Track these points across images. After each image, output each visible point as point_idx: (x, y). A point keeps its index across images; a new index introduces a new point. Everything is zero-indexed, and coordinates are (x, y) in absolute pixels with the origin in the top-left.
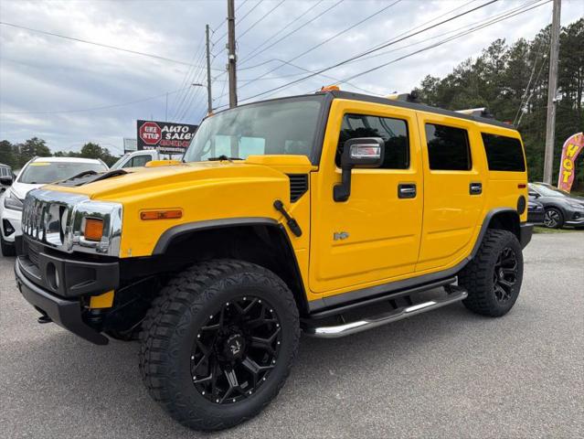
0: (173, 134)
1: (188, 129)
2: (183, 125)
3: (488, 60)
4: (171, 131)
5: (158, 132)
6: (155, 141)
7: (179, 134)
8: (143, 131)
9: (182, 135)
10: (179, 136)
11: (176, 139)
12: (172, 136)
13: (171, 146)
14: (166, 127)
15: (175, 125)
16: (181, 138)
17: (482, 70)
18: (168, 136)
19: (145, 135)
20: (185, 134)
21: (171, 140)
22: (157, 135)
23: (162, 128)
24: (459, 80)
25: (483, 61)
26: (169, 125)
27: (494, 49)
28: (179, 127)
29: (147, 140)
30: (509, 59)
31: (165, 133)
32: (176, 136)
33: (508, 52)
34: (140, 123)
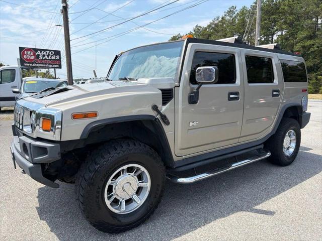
0: (44, 56)
1: (53, 52)
2: (50, 51)
3: (228, 18)
4: (42, 54)
5: (34, 54)
6: (32, 60)
7: (48, 56)
8: (24, 54)
9: (50, 56)
10: (48, 57)
11: (46, 59)
12: (43, 57)
13: (43, 64)
14: (39, 51)
15: (45, 50)
16: (49, 58)
17: (224, 23)
18: (41, 57)
19: (25, 57)
20: (52, 56)
21: (43, 59)
22: (33, 57)
23: (37, 52)
24: (213, 28)
25: (225, 18)
26: (41, 50)
27: (230, 12)
28: (48, 52)
29: (27, 59)
30: (238, 18)
31: (39, 55)
32: (46, 57)
33: (238, 14)
34: (21, 49)
